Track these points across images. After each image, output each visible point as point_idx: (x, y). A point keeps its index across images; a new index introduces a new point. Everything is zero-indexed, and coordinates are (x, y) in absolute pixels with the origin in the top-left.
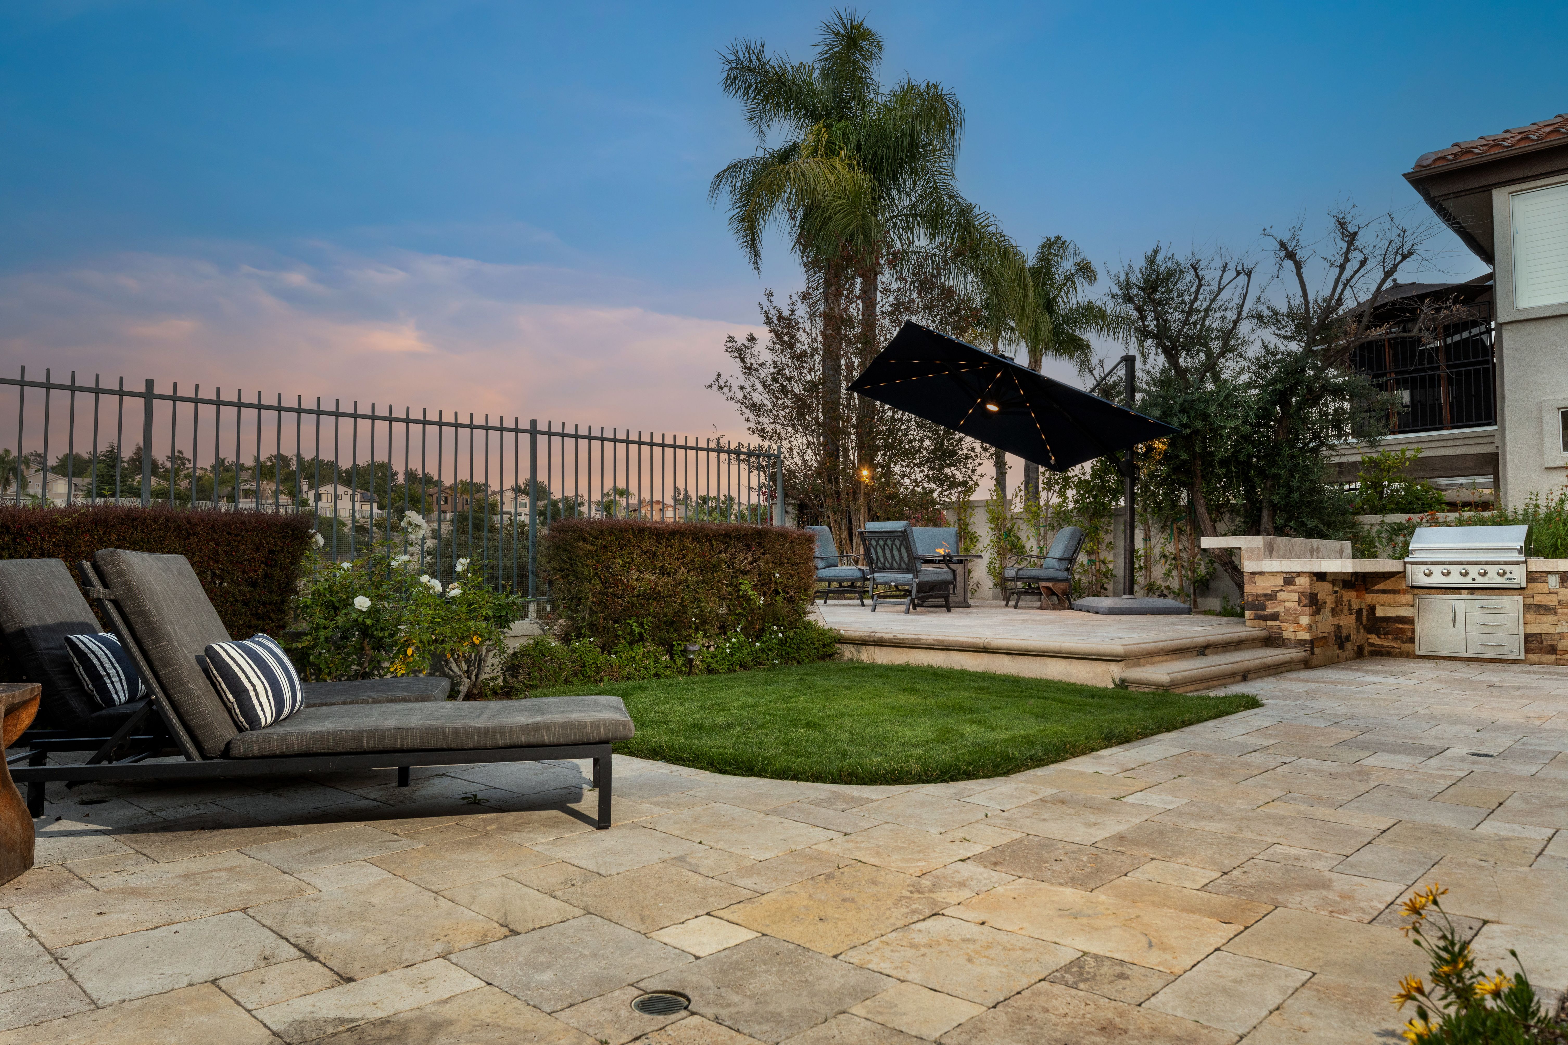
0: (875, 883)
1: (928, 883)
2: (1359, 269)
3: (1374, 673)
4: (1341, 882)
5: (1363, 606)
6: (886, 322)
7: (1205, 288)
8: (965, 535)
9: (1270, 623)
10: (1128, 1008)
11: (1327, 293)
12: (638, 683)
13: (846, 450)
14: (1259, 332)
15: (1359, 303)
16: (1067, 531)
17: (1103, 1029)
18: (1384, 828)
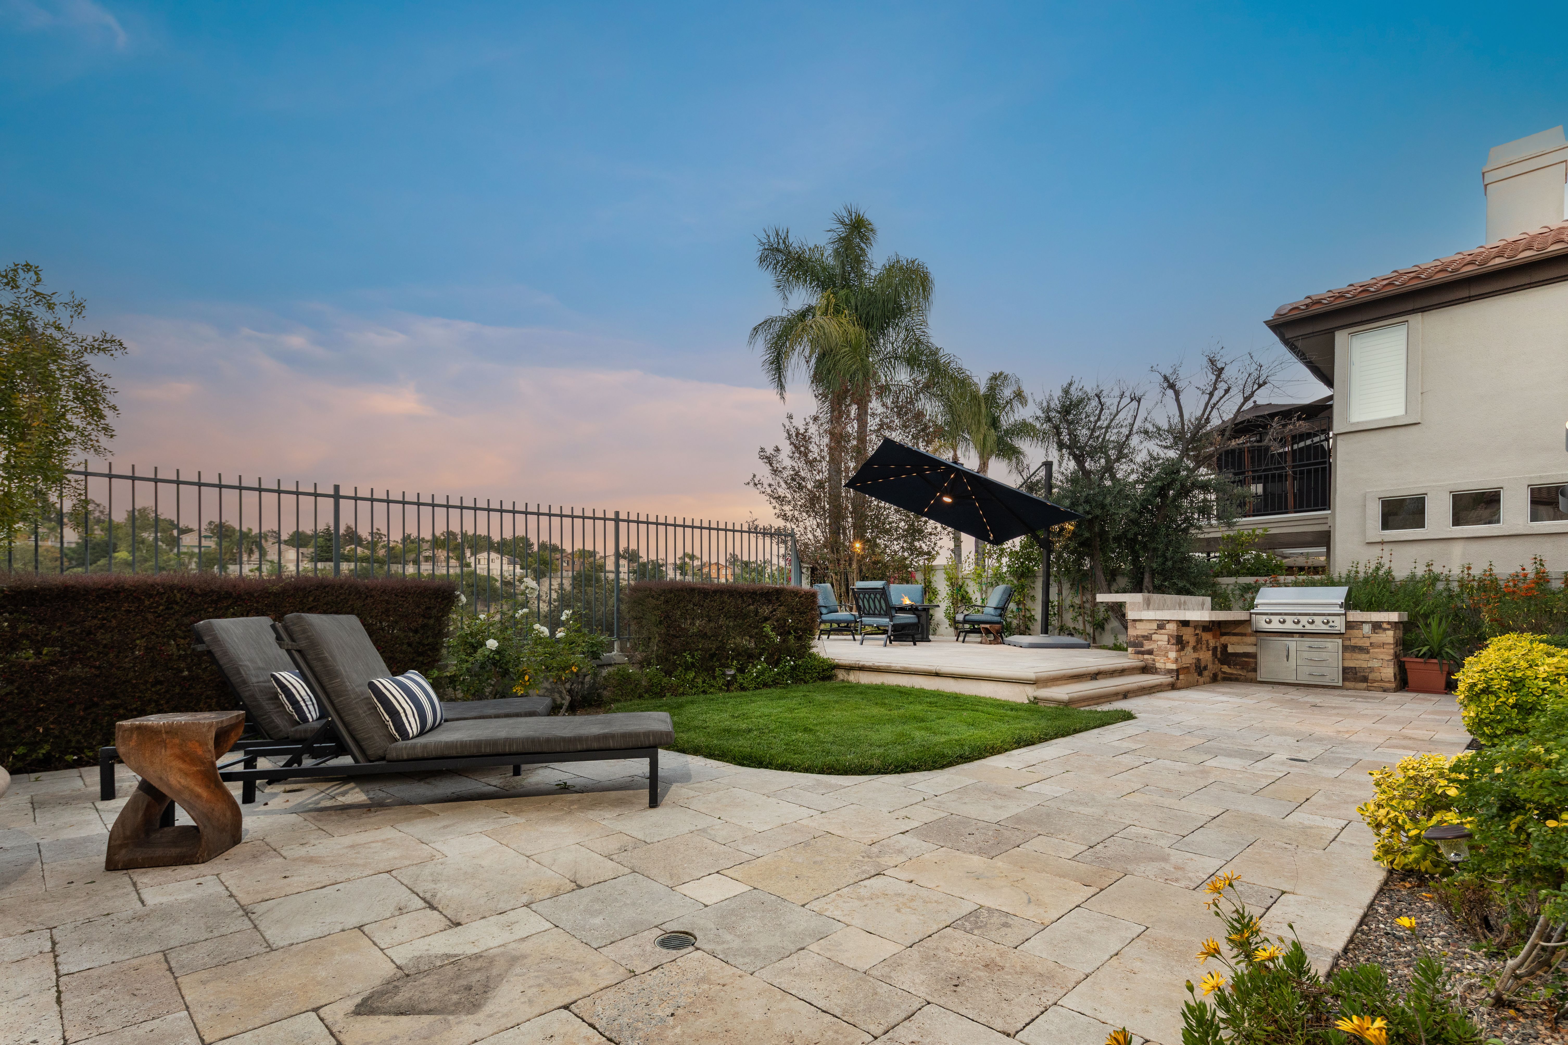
0: (838, 850)
1: (876, 850)
2: (1224, 396)
3: (1224, 694)
4: (1176, 857)
5: (1218, 644)
6: (874, 437)
7: (1106, 412)
8: (928, 590)
9: (1146, 656)
10: (1007, 950)
11: (1199, 413)
12: (690, 698)
13: (844, 529)
14: (1145, 443)
15: (1223, 421)
16: (1001, 587)
17: (987, 966)
18: (1215, 815)
